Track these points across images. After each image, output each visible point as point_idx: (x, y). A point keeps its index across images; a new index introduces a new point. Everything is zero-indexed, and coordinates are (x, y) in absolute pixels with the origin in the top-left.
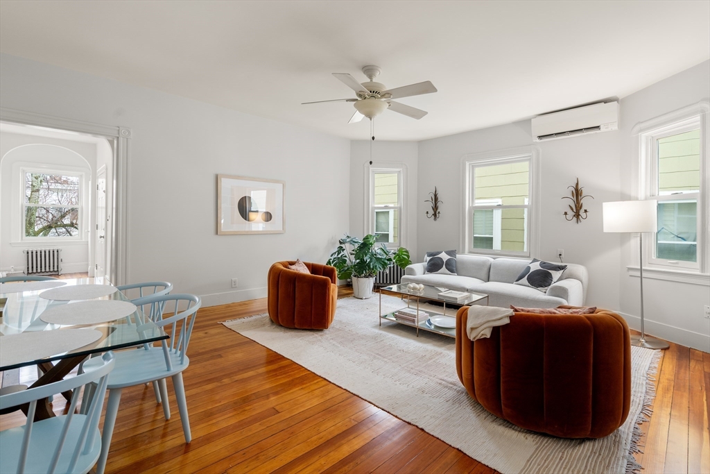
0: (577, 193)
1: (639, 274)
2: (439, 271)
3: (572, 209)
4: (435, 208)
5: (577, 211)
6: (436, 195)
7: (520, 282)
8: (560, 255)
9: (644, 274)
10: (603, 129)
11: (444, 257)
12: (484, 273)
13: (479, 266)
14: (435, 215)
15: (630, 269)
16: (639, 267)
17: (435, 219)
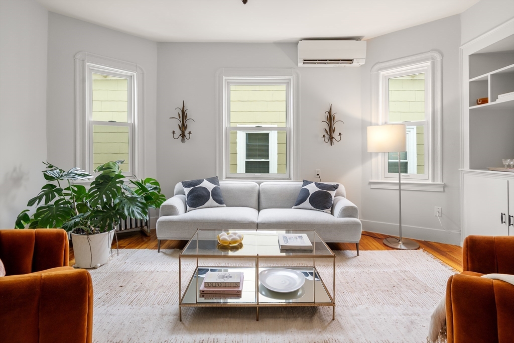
0: (330, 118)
1: (398, 187)
2: (206, 204)
3: (327, 133)
4: (183, 127)
5: (330, 134)
6: (183, 113)
7: (301, 206)
8: (318, 175)
9: (402, 188)
10: (355, 64)
11: (208, 185)
12: (254, 201)
13: (247, 192)
14: (183, 135)
15: (370, 183)
16: (398, 182)
17: (183, 140)
